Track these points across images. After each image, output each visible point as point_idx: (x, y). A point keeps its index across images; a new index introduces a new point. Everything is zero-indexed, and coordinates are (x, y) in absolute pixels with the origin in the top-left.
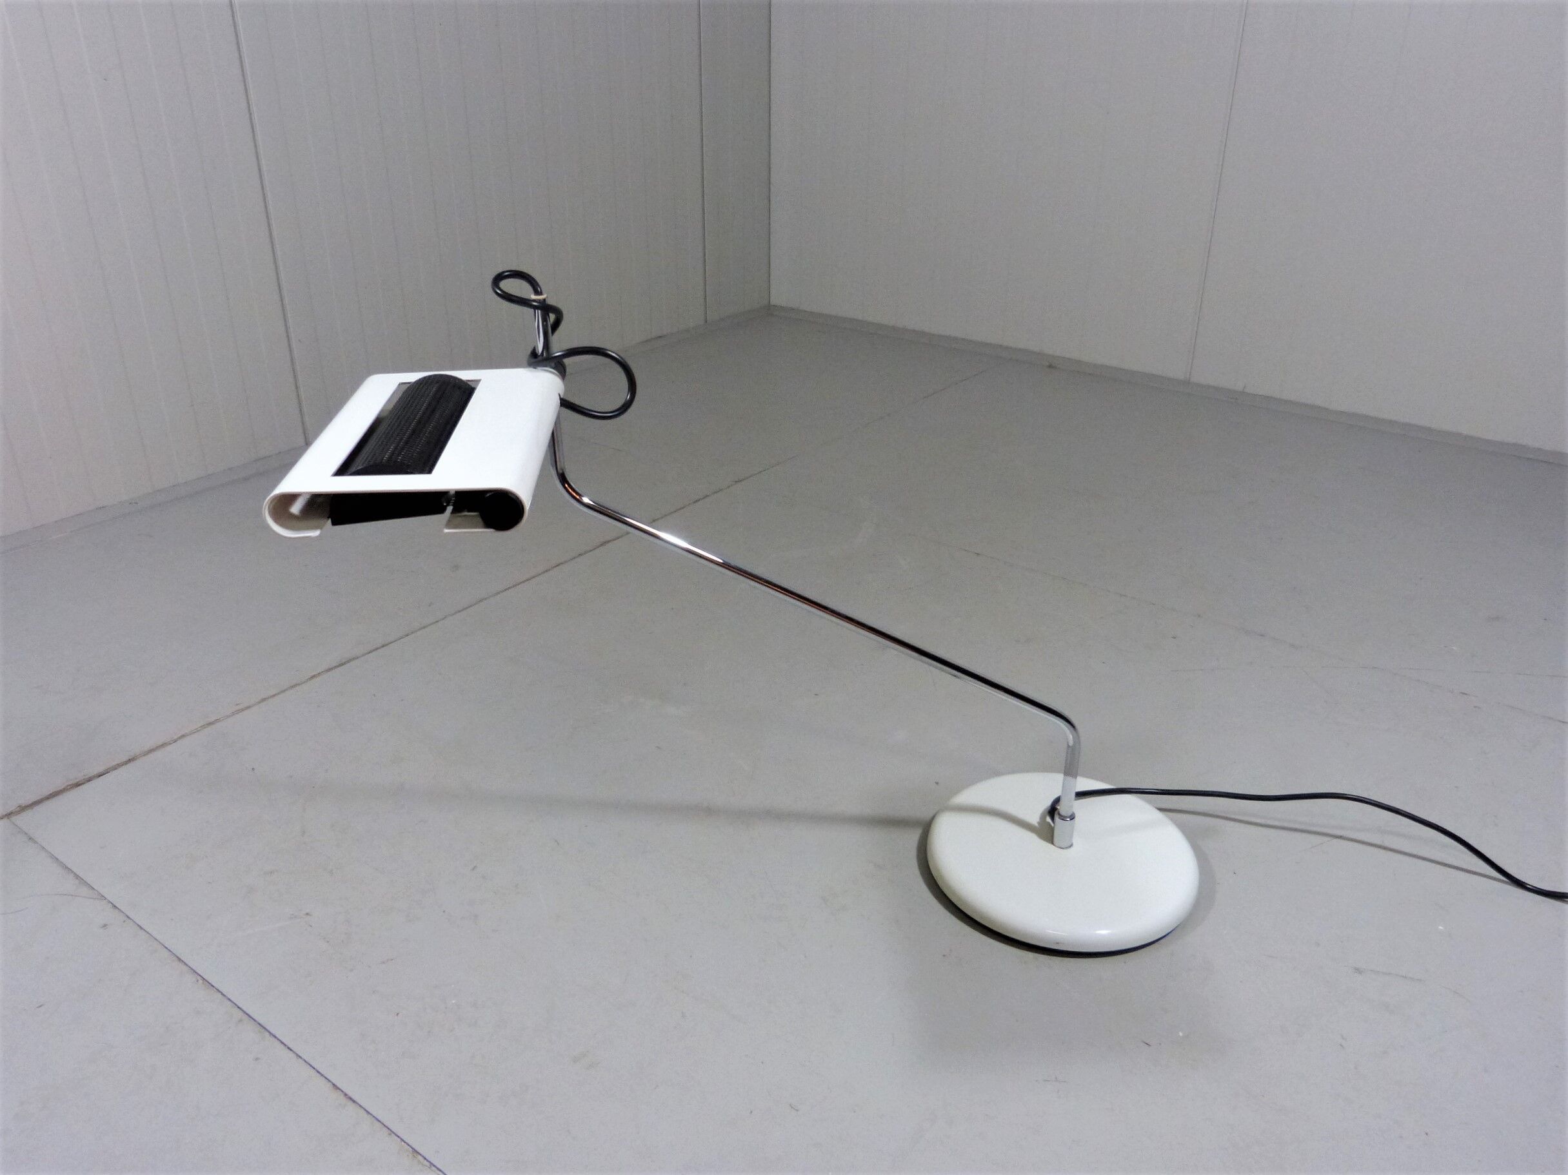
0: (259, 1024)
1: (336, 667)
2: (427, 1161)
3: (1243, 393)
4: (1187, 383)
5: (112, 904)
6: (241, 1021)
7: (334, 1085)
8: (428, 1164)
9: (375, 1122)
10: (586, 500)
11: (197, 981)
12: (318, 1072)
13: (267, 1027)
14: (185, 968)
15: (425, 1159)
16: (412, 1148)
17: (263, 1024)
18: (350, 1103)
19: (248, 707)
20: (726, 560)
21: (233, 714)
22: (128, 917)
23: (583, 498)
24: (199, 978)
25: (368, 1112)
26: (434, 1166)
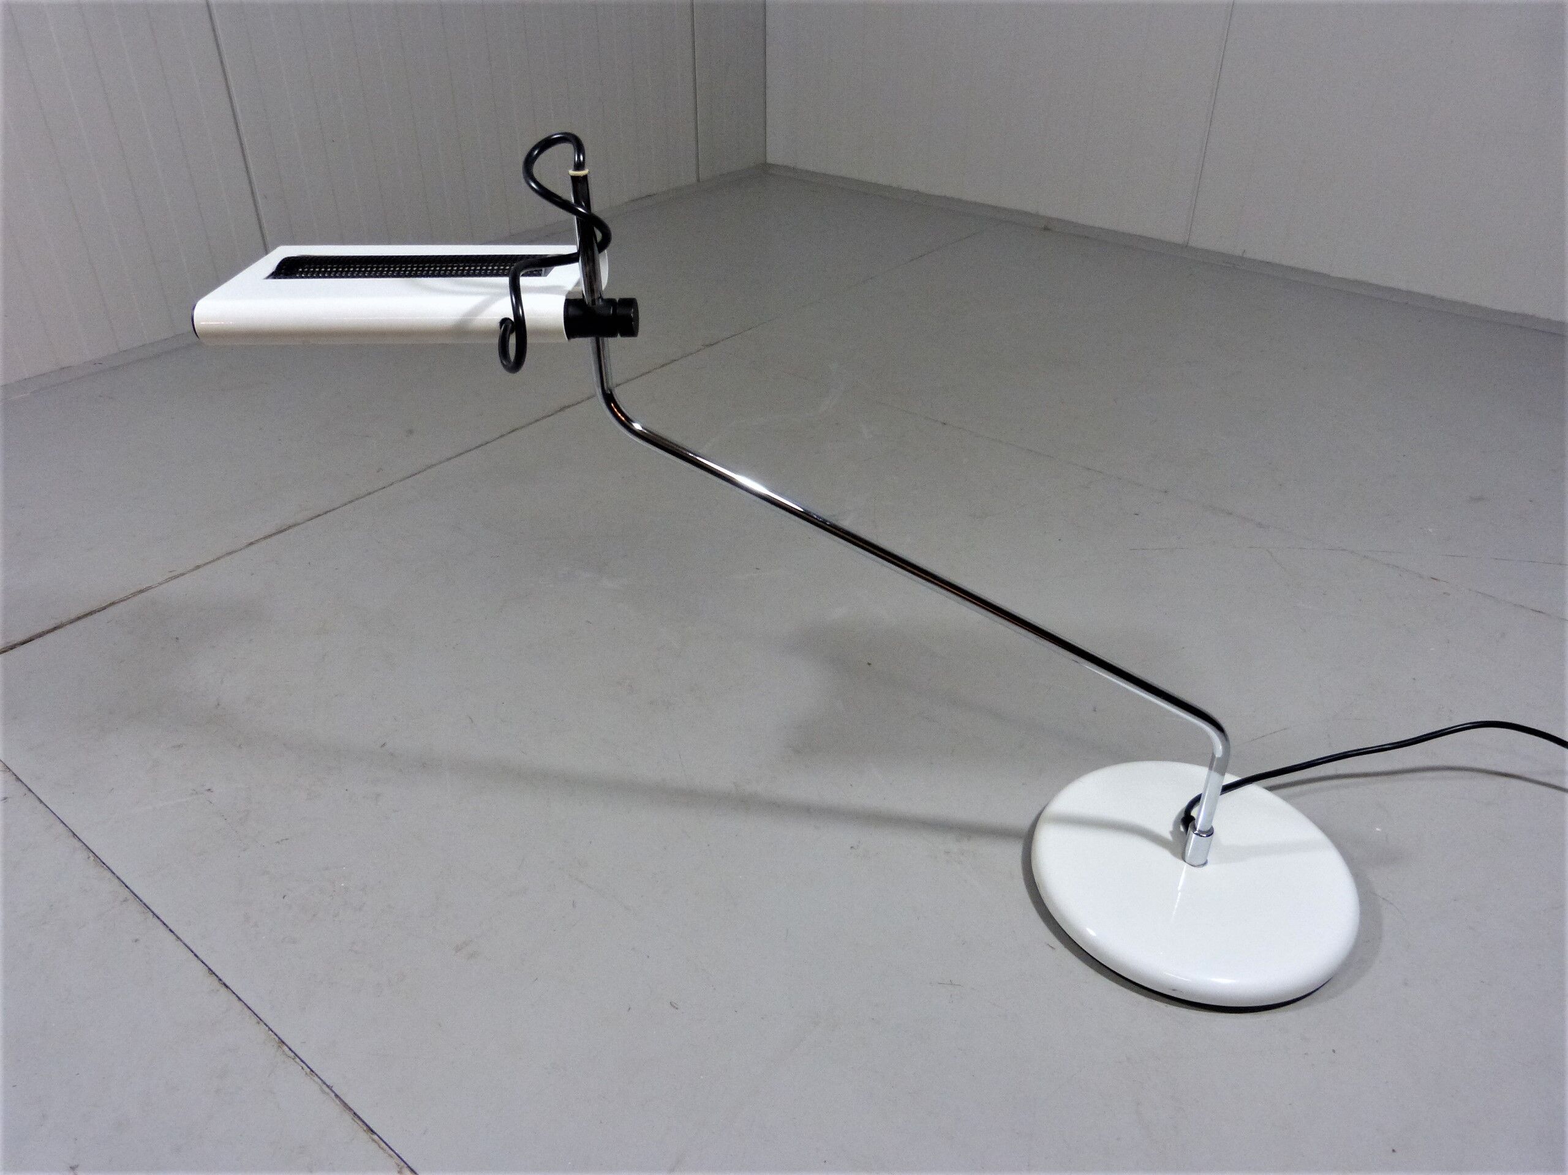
0: (145, 904)
1: (274, 534)
2: (292, 1051)
3: (1242, 258)
4: (1185, 247)
5: (15, 775)
6: (126, 900)
7: (210, 969)
8: (292, 1055)
9: (246, 1009)
10: (637, 426)
11: (89, 858)
12: (196, 955)
13: (151, 908)
14: (79, 845)
15: (290, 1049)
16: (279, 1038)
17: (147, 904)
18: (224, 989)
19: (183, 574)
20: (806, 508)
21: (167, 581)
22: (30, 790)
23: (634, 424)
24: (91, 854)
25: (240, 999)
26: (298, 1057)
